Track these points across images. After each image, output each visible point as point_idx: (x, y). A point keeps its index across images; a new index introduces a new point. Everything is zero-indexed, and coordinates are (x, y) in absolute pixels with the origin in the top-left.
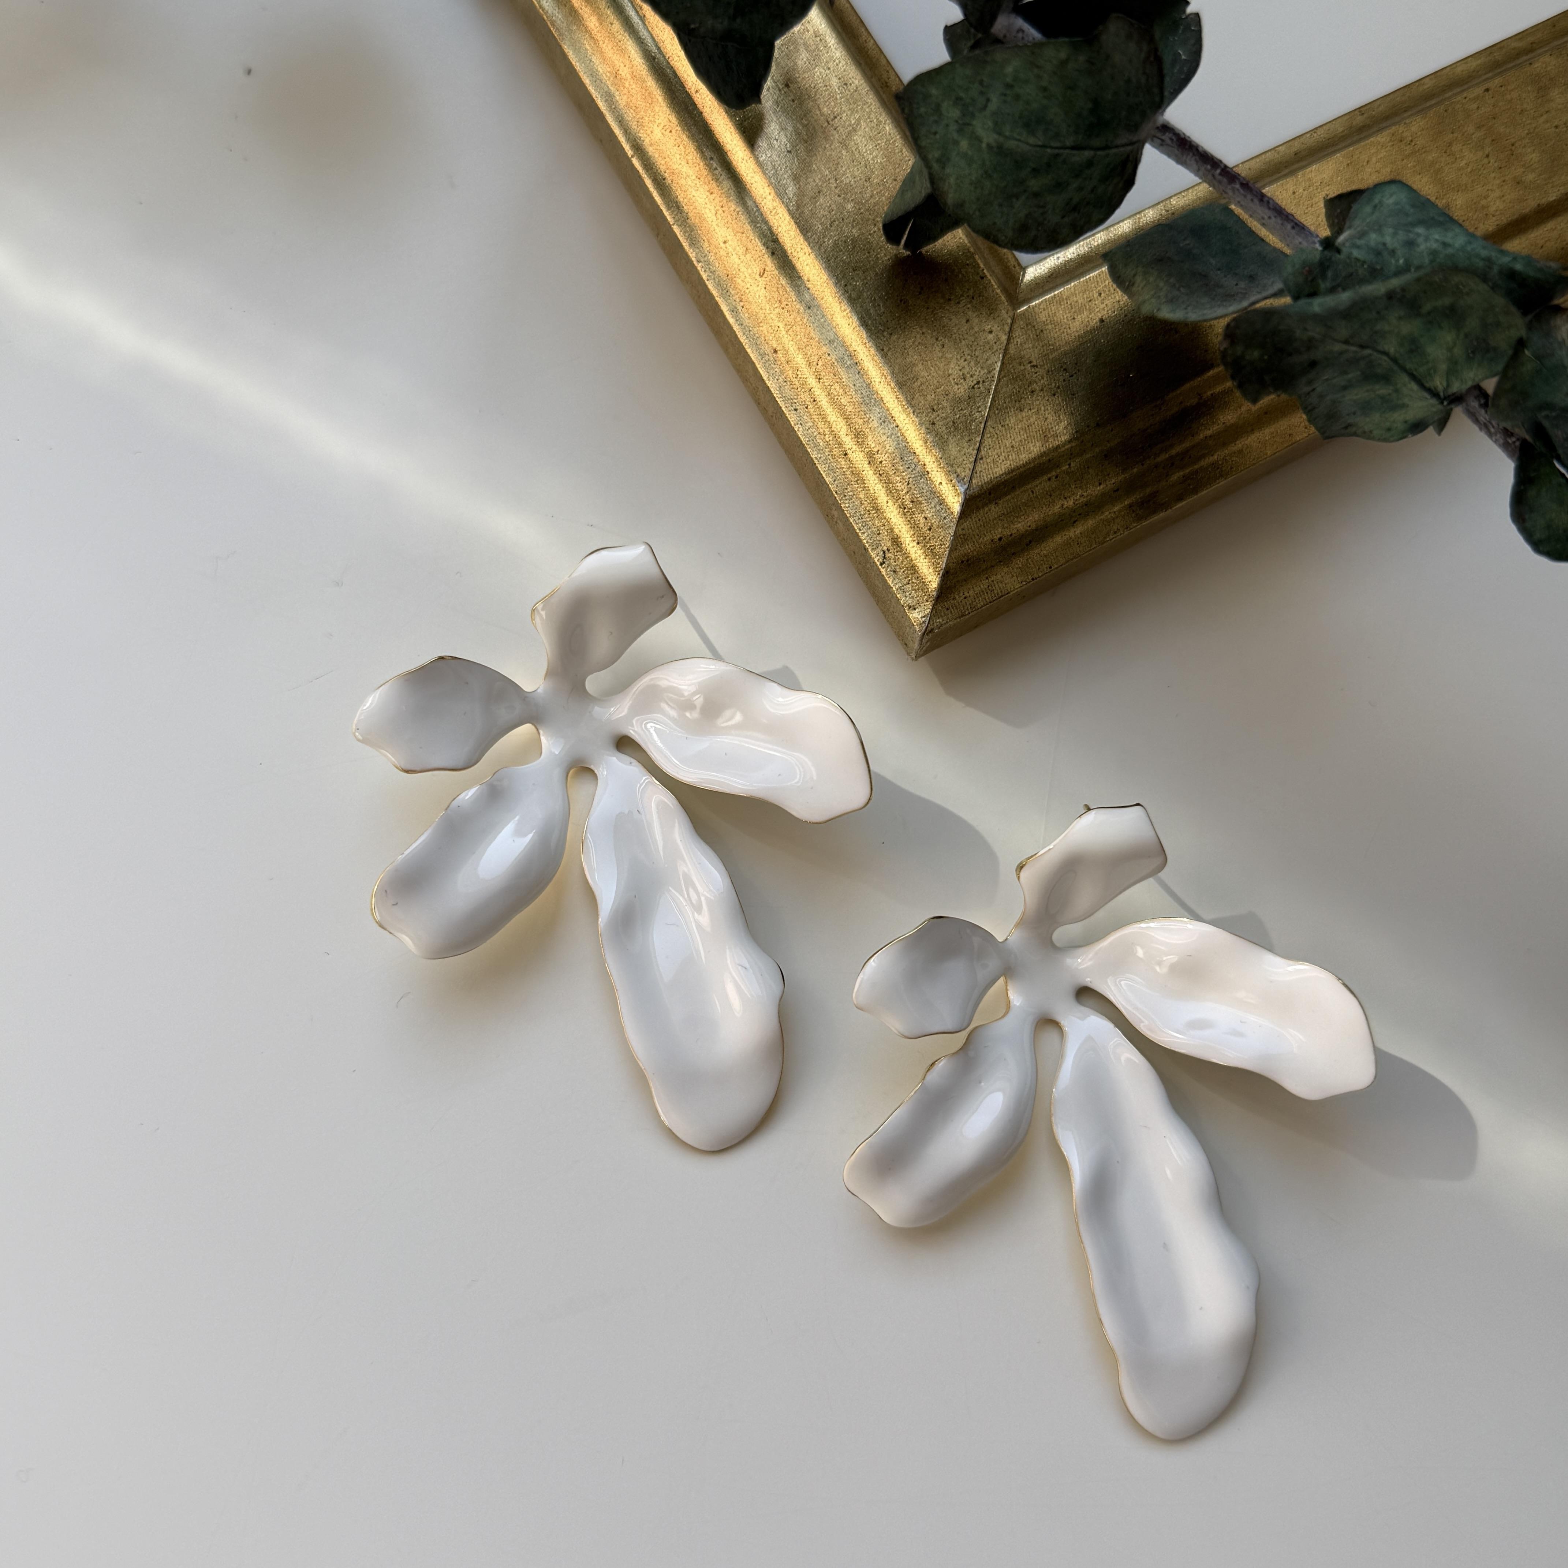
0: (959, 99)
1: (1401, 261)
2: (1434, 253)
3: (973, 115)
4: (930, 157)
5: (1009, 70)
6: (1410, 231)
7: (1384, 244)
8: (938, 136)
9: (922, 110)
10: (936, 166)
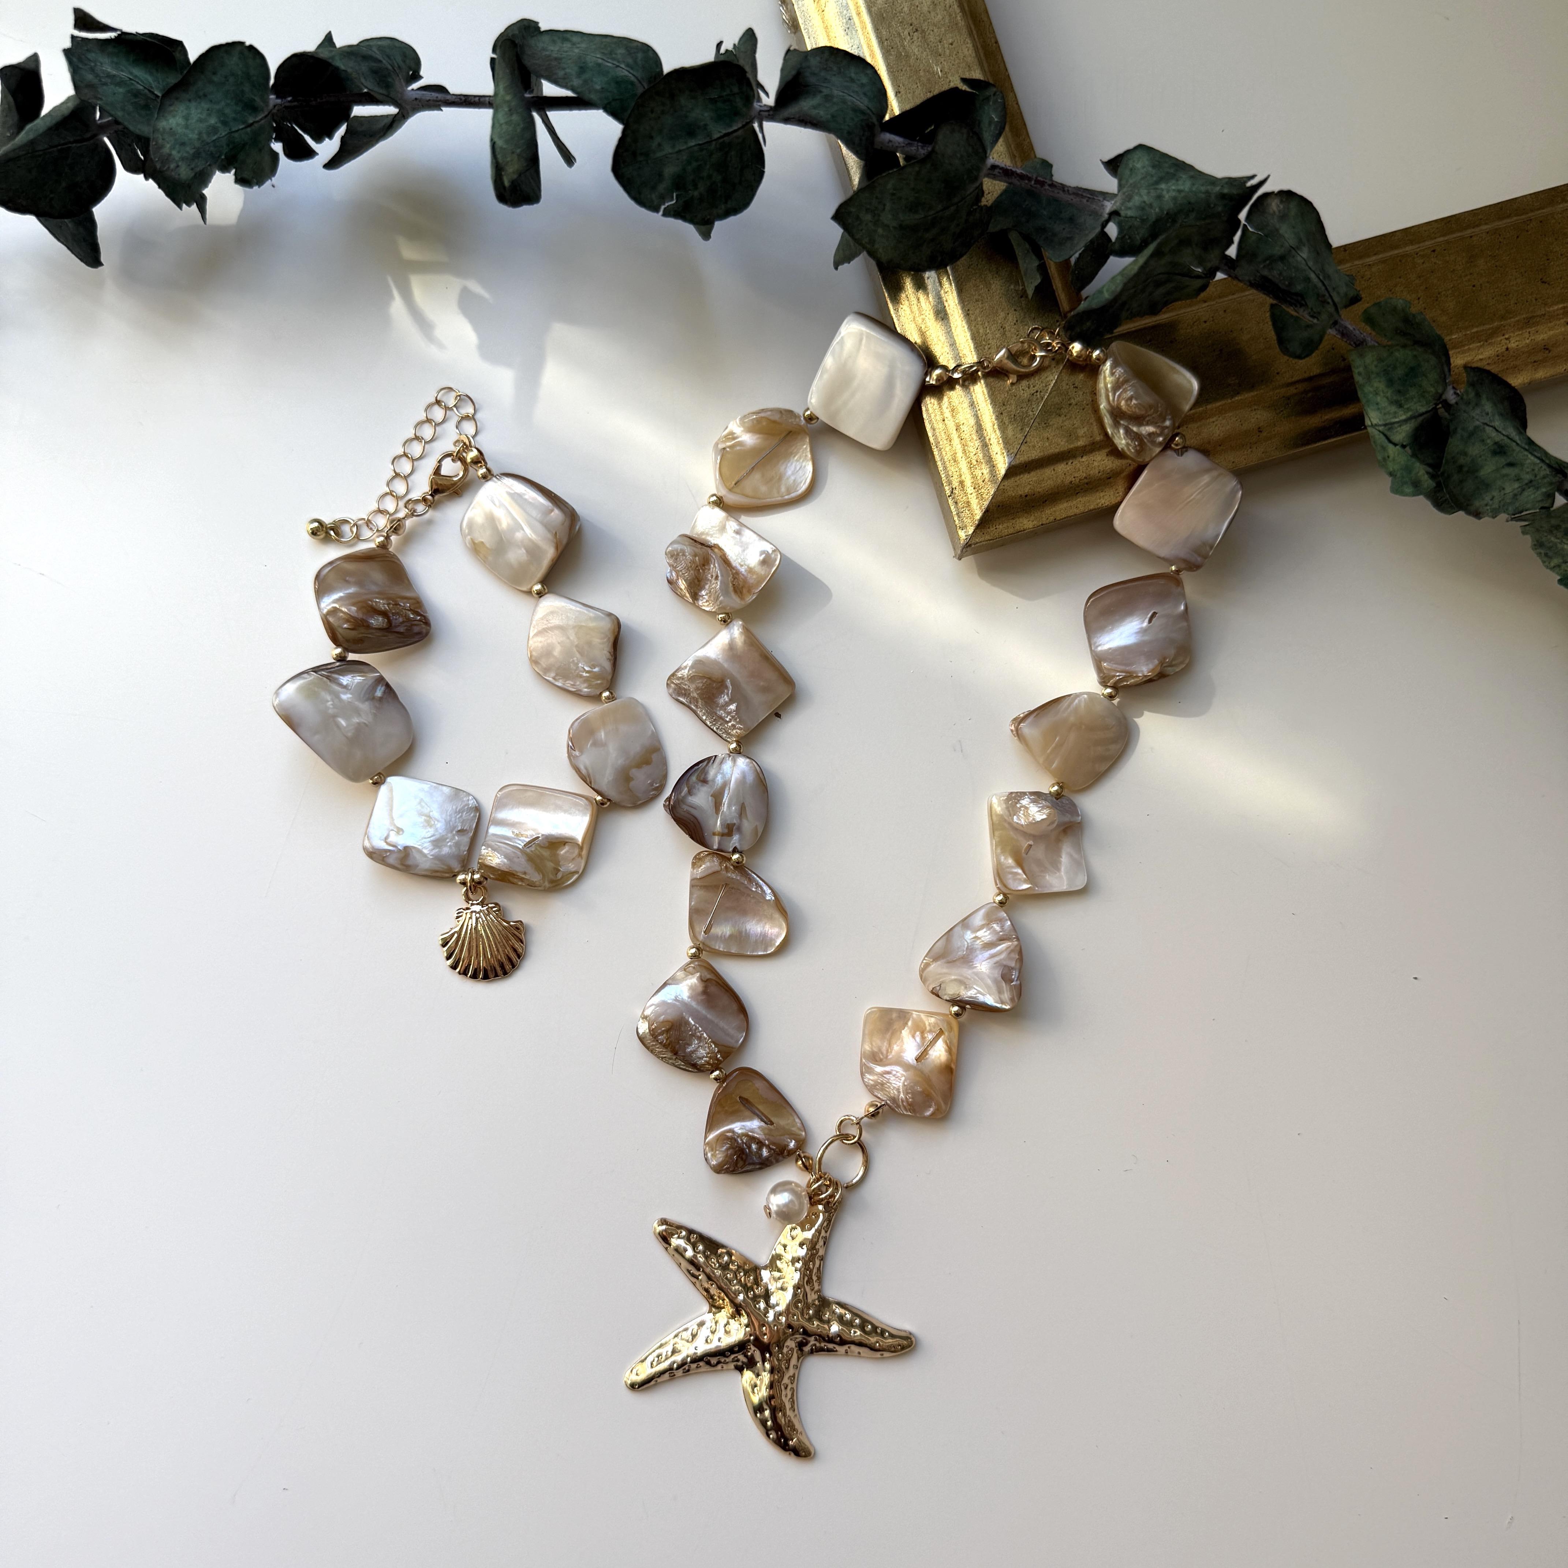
0: (867, 210)
1: (1157, 210)
2: (1174, 199)
3: (879, 215)
4: (864, 242)
5: (890, 186)
6: (1157, 189)
7: (1144, 202)
8: (864, 231)
9: (850, 221)
10: (868, 246)
